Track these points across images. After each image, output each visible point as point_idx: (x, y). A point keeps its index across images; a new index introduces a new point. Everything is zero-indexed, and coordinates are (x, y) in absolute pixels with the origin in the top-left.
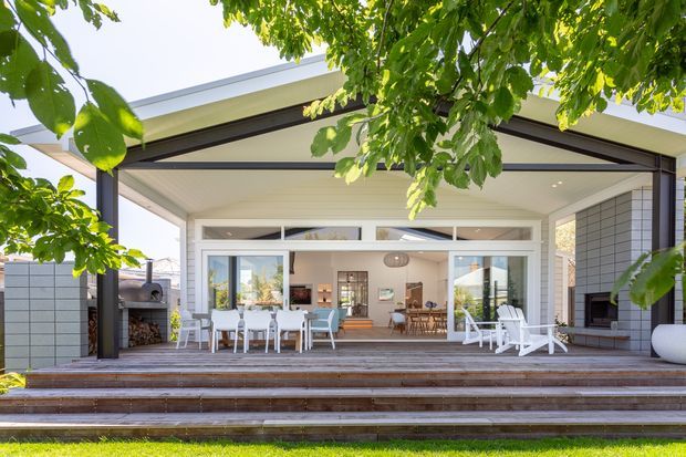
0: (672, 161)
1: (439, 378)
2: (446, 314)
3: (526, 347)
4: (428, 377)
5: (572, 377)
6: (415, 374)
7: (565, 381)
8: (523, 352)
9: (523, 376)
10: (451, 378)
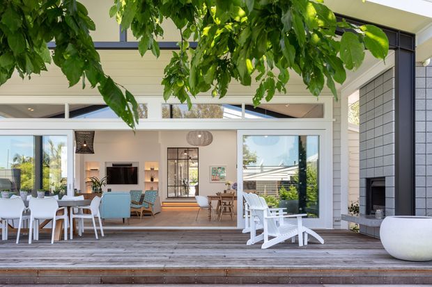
0: (411, 37)
1: (139, 275)
2: (236, 198)
3: (270, 238)
4: (127, 274)
5: (272, 274)
6: (114, 270)
7: (265, 278)
8: (267, 244)
9: (223, 274)
10: (150, 275)
